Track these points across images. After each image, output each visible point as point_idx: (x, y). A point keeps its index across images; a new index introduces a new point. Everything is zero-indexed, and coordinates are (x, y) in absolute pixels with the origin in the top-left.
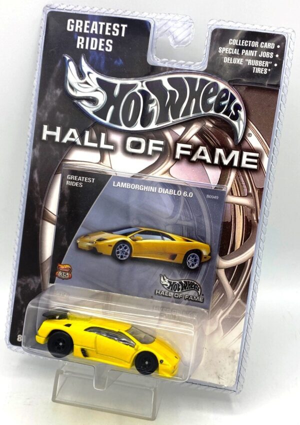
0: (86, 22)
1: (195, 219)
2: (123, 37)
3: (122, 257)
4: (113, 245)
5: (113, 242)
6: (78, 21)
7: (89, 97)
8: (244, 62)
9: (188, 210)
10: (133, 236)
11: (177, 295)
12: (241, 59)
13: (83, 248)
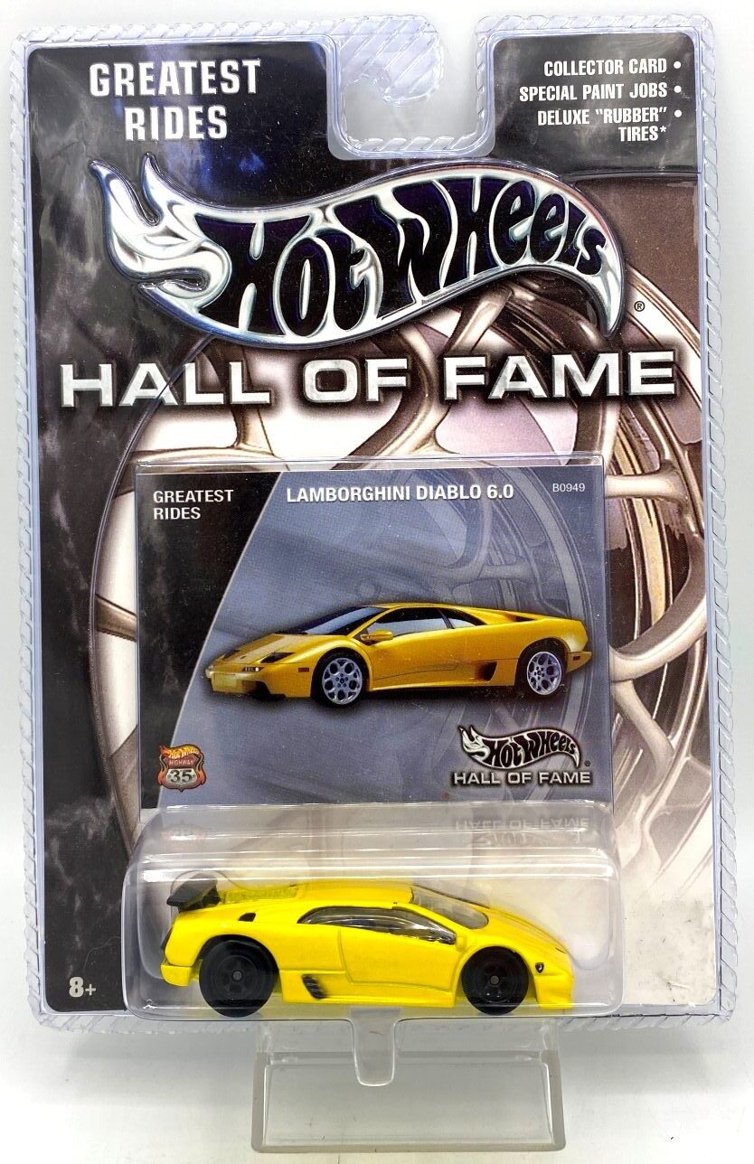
0: (143, 67)
1: (531, 556)
2: (253, 94)
3: (341, 695)
4: (313, 667)
5: (311, 658)
6: (118, 67)
7: (183, 269)
8: (593, 117)
9: (507, 534)
10: (365, 631)
11: (514, 778)
12: (584, 111)
13: (226, 691)
